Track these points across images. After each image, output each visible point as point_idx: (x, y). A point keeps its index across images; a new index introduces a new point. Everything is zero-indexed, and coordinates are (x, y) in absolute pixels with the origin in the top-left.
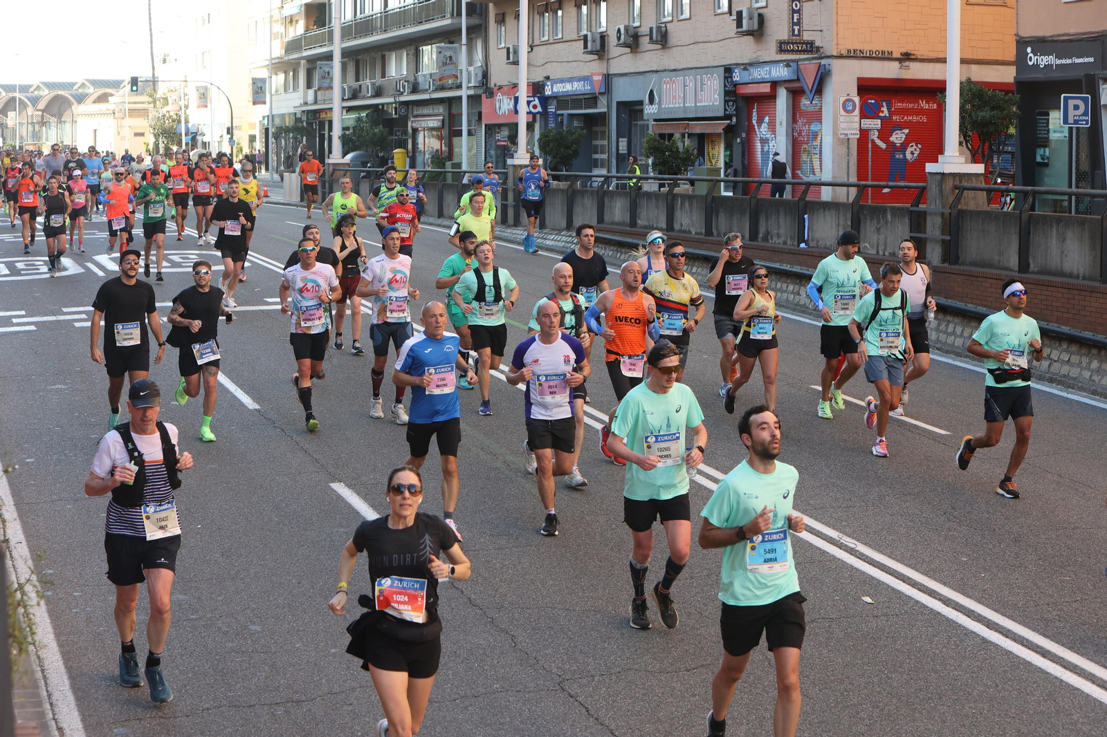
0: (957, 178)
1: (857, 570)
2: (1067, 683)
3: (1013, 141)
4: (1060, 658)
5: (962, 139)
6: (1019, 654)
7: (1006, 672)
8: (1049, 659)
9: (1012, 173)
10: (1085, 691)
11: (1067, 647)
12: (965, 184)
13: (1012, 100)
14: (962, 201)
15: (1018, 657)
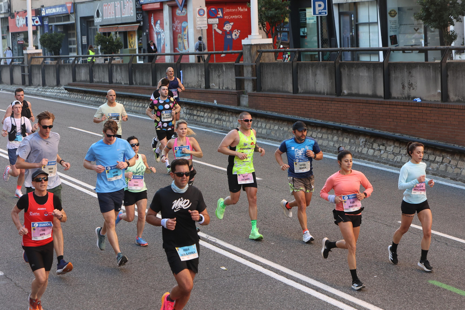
0: (259, 47)
1: (217, 253)
2: (330, 304)
3: (288, 25)
4: (326, 291)
5: (261, 26)
6: (304, 290)
7: (298, 300)
8: (320, 292)
9: (288, 42)
10: (340, 307)
11: (329, 285)
12: (263, 49)
13: (286, 4)
14: (262, 58)
15: (304, 292)
